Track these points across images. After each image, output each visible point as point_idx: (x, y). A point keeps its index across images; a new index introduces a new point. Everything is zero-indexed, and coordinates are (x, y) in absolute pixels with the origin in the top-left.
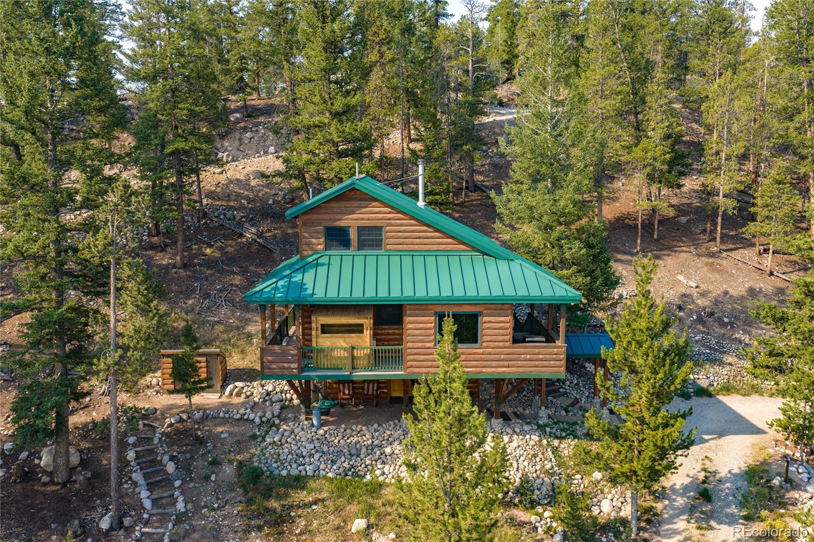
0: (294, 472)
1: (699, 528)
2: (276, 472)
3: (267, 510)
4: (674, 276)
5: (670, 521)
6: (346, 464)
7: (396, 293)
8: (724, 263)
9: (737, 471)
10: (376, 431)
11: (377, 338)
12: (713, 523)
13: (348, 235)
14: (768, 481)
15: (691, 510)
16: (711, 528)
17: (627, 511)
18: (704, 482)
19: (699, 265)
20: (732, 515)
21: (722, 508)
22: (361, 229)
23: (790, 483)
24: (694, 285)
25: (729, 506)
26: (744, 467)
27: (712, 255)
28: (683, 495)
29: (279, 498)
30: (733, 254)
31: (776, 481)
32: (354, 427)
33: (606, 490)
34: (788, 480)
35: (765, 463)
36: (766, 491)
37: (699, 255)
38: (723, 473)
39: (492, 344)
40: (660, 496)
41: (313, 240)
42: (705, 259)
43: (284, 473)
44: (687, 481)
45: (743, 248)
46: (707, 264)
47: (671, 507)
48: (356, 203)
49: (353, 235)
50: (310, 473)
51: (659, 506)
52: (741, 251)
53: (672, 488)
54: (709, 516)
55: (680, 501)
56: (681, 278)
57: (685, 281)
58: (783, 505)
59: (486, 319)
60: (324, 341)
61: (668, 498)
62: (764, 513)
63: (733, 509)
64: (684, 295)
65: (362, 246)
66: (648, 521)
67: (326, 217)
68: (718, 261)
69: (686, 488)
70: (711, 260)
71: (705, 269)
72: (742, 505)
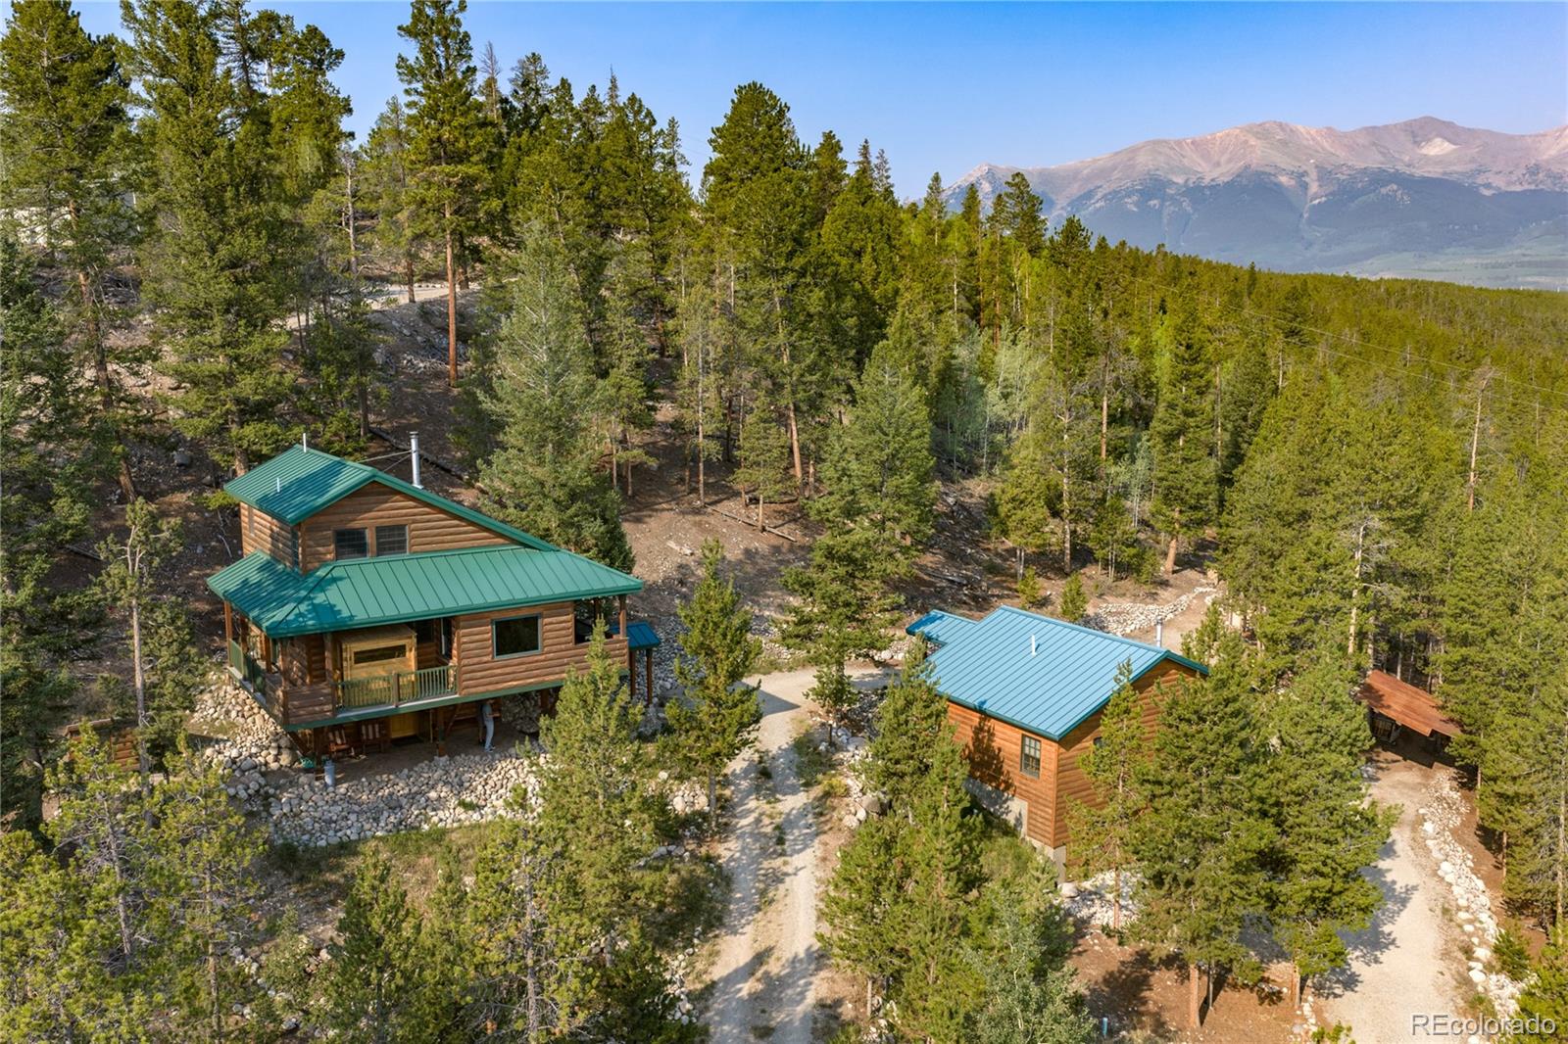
0: (334, 841)
1: (769, 802)
2: (312, 845)
3: (328, 884)
4: (664, 542)
5: (742, 803)
6: (392, 819)
8: (712, 520)
9: (785, 746)
10: (409, 777)
11: (422, 658)
12: (778, 796)
13: (364, 538)
14: (815, 749)
15: (757, 789)
16: (779, 801)
17: (702, 803)
18: (760, 762)
19: (687, 526)
20: (793, 785)
21: (783, 781)
22: (380, 530)
23: (834, 746)
24: (688, 552)
25: (788, 778)
26: (791, 741)
27: (697, 512)
28: (745, 778)
29: (332, 869)
30: (719, 507)
31: (822, 748)
32: (378, 778)
33: (675, 788)
34: (832, 744)
35: (807, 734)
36: (816, 757)
37: (683, 513)
38: (774, 750)
39: (554, 648)
40: (726, 782)
41: (320, 549)
42: (690, 517)
43: (323, 843)
44: (745, 764)
45: (728, 499)
46: (695, 524)
47: (739, 791)
48: (373, 499)
49: (370, 538)
50: (354, 837)
51: (727, 792)
52: (726, 503)
53: (733, 773)
54: (774, 791)
55: (745, 784)
56: (672, 544)
57: (677, 548)
58: (832, 766)
59: (547, 620)
60: (357, 673)
61: (733, 784)
62: (820, 777)
63: (792, 781)
64: (681, 566)
65: (381, 550)
66: (722, 808)
67: (336, 518)
68: (705, 518)
69: (746, 771)
70: (698, 518)
71: (694, 530)
72: (799, 774)
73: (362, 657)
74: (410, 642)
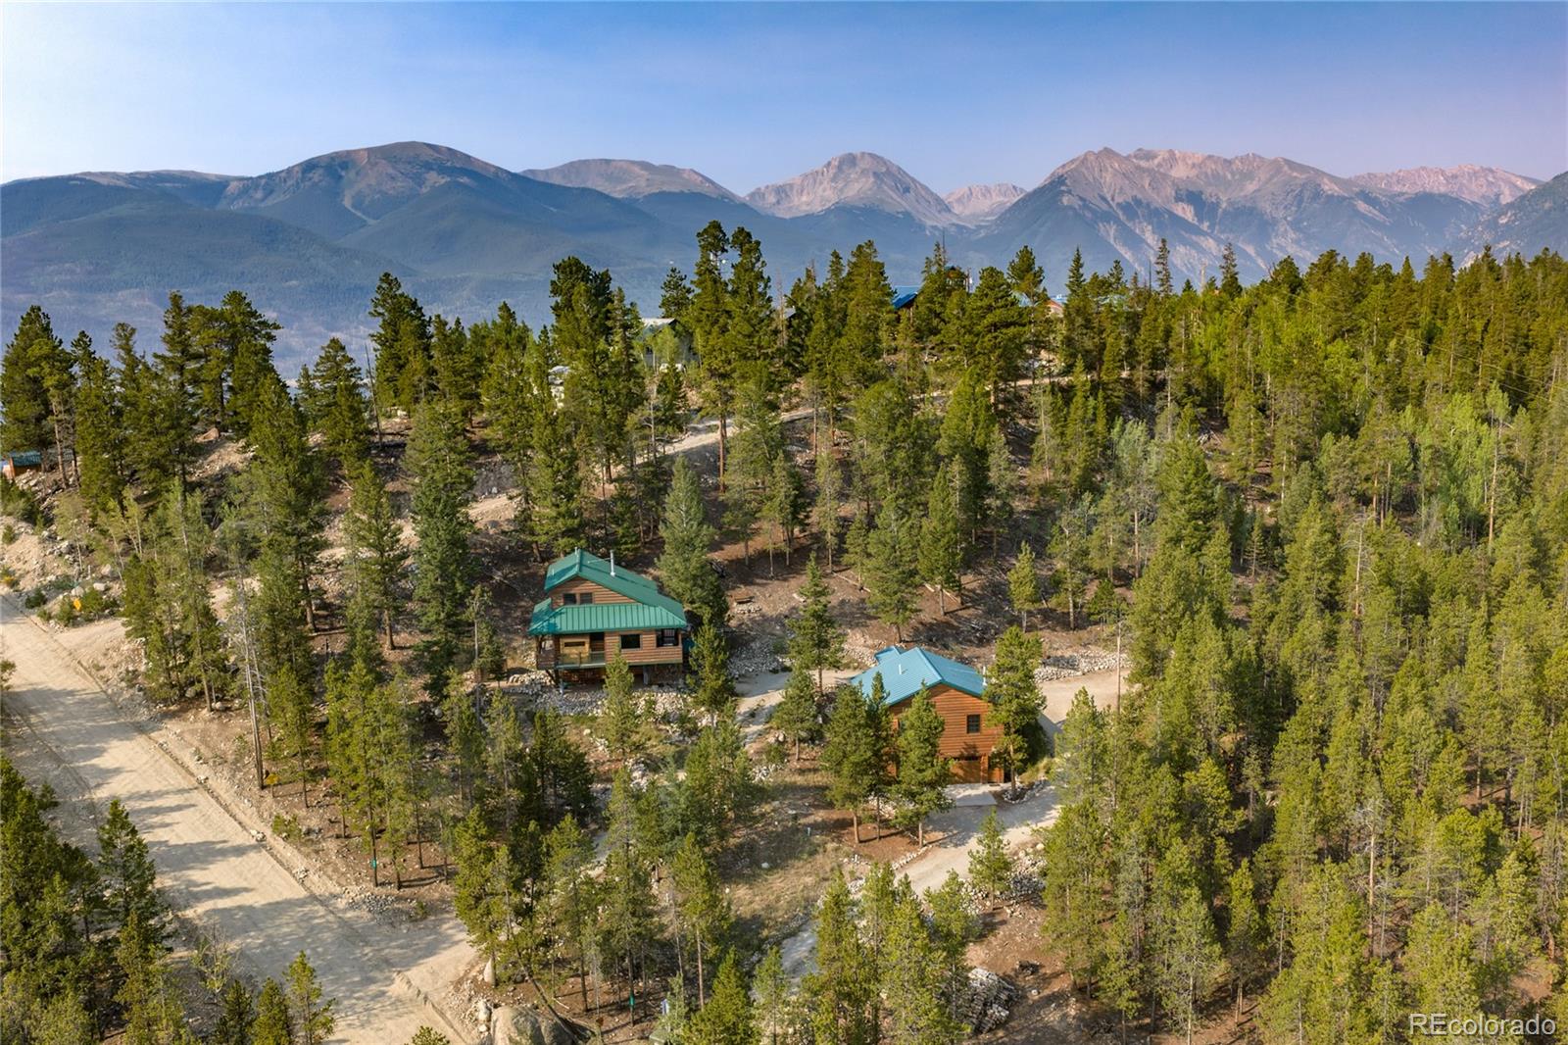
0: (553, 714)
4: (791, 594)
6: (579, 709)
7: (600, 627)
8: (831, 581)
11: (592, 647)
13: (575, 598)
22: (582, 595)
24: (803, 600)
27: (825, 576)
30: (841, 574)
39: (647, 648)
41: (558, 601)
43: (549, 714)
48: (579, 582)
49: (578, 597)
50: (561, 714)
52: (848, 571)
56: (795, 595)
57: (798, 598)
59: (644, 636)
60: (567, 650)
65: (582, 602)
67: (564, 589)
68: (828, 580)
73: (567, 645)
74: (587, 640)
